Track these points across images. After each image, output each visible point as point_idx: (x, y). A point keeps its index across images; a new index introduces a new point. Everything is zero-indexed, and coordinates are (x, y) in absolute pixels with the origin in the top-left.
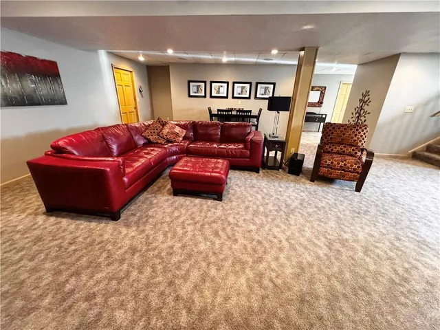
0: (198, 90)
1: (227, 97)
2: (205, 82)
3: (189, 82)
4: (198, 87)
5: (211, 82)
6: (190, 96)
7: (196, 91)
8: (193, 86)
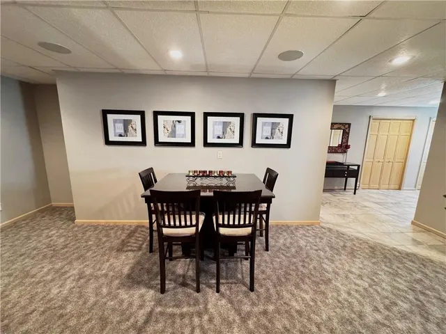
0: (126, 130)
1: (192, 144)
2: (142, 114)
3: (105, 113)
4: (126, 124)
5: (156, 114)
6: (108, 142)
7: (122, 131)
8: (115, 121)
